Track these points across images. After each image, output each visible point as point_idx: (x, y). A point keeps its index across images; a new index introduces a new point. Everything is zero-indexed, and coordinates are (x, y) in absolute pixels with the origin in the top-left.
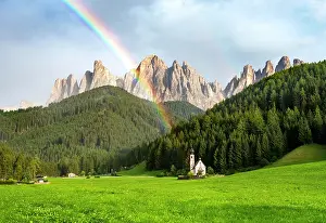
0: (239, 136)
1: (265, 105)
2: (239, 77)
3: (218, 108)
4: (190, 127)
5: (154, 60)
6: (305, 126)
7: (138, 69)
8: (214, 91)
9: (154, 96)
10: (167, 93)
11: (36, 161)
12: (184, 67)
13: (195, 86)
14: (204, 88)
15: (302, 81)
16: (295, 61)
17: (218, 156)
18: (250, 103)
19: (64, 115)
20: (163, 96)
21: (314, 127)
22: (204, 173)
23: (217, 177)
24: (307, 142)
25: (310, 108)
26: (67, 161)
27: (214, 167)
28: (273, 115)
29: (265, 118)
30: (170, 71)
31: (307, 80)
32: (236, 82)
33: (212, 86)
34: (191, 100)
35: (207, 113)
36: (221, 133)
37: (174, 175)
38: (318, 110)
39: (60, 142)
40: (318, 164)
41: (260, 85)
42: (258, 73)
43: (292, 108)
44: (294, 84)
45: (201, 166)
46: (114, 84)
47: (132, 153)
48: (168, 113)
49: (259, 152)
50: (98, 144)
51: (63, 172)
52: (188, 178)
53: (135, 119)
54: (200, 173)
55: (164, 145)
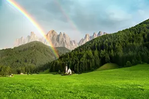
0: (84, 60)
1: (93, 49)
2: (84, 38)
3: (76, 49)
4: (66, 56)
5: (53, 32)
6: (108, 57)
7: (47, 35)
8: (75, 43)
9: (53, 45)
10: (58, 44)
11: (9, 68)
12: (64, 35)
13: (68, 41)
14: (71, 42)
15: (107, 40)
16: (104, 33)
17: (76, 67)
18: (88, 48)
19: (19, 51)
20: (56, 45)
21: (111, 57)
22: (71, 73)
23: (76, 75)
24: (108, 62)
25: (109, 50)
26: (20, 69)
27: (75, 71)
28: (96, 52)
29: (93, 53)
30: (59, 36)
31: (109, 40)
32: (83, 40)
33: (74, 41)
34: (66, 46)
35: (72, 51)
36: (77, 59)
37: (60, 74)
38: (112, 51)
39: (18, 61)
40: (112, 70)
41: (91, 41)
42: (91, 37)
43: (103, 50)
44: (104, 41)
45: (70, 70)
46: (38, 40)
47: (45, 66)
48: (57, 51)
49: (91, 66)
50: (32, 62)
51: (19, 72)
52: (65, 75)
53: (46, 53)
54: (69, 73)
55: (56, 63)
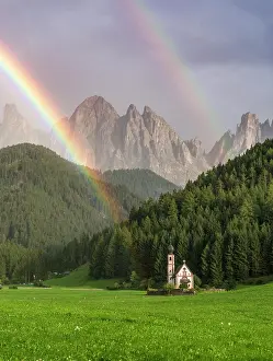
0: (243, 225)
2: (234, 132)
4: (160, 210)
14: (177, 149)
23: (211, 292)
34: (155, 168)
42: (265, 126)
45: (185, 273)
50: (10, 236)
52: (164, 293)
55: (119, 239)
